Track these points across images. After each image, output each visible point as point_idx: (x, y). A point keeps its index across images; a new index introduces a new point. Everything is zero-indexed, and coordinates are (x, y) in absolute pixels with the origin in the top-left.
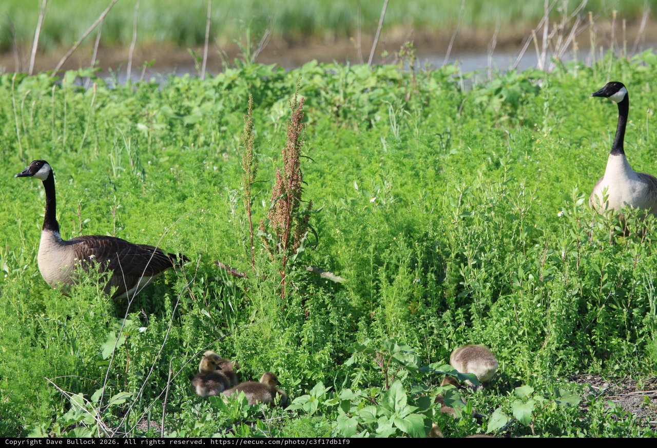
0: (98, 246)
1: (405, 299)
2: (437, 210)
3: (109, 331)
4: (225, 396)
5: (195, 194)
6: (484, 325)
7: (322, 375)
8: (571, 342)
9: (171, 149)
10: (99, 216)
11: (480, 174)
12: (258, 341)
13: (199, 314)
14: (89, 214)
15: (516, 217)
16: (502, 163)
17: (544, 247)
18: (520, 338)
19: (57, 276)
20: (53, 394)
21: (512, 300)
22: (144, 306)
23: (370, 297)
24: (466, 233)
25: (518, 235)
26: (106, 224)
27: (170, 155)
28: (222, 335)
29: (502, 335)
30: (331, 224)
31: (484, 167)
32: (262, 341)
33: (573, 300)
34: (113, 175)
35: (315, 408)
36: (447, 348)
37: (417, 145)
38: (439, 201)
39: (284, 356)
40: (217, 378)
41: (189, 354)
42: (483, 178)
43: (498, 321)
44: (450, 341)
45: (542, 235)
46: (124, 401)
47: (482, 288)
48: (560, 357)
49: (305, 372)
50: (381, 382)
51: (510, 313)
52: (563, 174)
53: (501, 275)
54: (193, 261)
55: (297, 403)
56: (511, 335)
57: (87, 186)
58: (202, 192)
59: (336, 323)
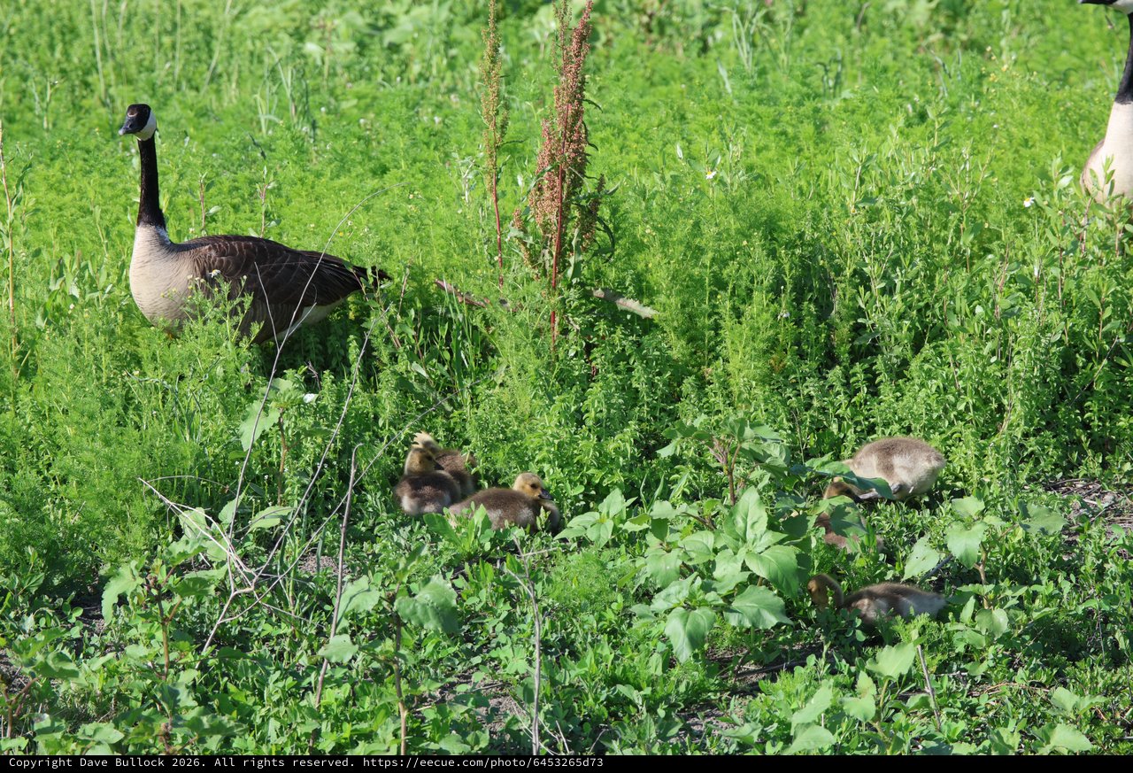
0: (233, 253)
1: (763, 346)
2: (819, 195)
3: (251, 400)
4: (452, 514)
5: (403, 163)
6: (900, 394)
7: (619, 477)
8: (1048, 423)
9: (362, 86)
10: (237, 201)
11: (894, 132)
12: (510, 417)
13: (408, 372)
14: (219, 198)
15: (954, 207)
16: (931, 114)
17: (1002, 259)
18: (960, 416)
19: (163, 304)
20: (155, 508)
21: (946, 350)
22: (313, 356)
23: (703, 344)
24: (869, 234)
25: (958, 238)
26: (249, 215)
27: (360, 97)
28: (449, 408)
29: (929, 411)
30: (637, 215)
31: (901, 122)
32: (516, 418)
33: (1054, 349)
34: (260, 130)
35: (607, 535)
36: (835, 431)
37: (784, 83)
38: (823, 178)
39: (550, 444)
40: (439, 482)
41: (389, 439)
42: (898, 139)
43: (922, 385)
44: (840, 419)
45: (999, 238)
46: (277, 521)
47: (895, 329)
48: (1030, 449)
49: (590, 472)
50: (721, 491)
51: (944, 372)
52: (1035, 134)
53: (927, 306)
54: (397, 280)
55: (576, 526)
56: (946, 411)
57: (215, 150)
58: (415, 161)
59: (643, 388)
